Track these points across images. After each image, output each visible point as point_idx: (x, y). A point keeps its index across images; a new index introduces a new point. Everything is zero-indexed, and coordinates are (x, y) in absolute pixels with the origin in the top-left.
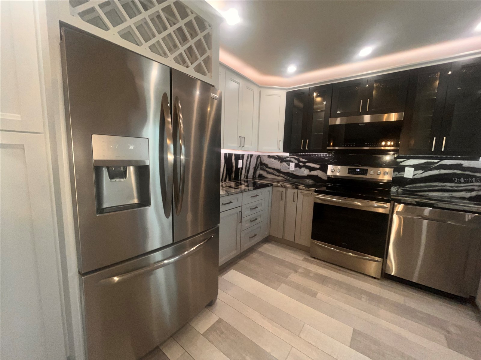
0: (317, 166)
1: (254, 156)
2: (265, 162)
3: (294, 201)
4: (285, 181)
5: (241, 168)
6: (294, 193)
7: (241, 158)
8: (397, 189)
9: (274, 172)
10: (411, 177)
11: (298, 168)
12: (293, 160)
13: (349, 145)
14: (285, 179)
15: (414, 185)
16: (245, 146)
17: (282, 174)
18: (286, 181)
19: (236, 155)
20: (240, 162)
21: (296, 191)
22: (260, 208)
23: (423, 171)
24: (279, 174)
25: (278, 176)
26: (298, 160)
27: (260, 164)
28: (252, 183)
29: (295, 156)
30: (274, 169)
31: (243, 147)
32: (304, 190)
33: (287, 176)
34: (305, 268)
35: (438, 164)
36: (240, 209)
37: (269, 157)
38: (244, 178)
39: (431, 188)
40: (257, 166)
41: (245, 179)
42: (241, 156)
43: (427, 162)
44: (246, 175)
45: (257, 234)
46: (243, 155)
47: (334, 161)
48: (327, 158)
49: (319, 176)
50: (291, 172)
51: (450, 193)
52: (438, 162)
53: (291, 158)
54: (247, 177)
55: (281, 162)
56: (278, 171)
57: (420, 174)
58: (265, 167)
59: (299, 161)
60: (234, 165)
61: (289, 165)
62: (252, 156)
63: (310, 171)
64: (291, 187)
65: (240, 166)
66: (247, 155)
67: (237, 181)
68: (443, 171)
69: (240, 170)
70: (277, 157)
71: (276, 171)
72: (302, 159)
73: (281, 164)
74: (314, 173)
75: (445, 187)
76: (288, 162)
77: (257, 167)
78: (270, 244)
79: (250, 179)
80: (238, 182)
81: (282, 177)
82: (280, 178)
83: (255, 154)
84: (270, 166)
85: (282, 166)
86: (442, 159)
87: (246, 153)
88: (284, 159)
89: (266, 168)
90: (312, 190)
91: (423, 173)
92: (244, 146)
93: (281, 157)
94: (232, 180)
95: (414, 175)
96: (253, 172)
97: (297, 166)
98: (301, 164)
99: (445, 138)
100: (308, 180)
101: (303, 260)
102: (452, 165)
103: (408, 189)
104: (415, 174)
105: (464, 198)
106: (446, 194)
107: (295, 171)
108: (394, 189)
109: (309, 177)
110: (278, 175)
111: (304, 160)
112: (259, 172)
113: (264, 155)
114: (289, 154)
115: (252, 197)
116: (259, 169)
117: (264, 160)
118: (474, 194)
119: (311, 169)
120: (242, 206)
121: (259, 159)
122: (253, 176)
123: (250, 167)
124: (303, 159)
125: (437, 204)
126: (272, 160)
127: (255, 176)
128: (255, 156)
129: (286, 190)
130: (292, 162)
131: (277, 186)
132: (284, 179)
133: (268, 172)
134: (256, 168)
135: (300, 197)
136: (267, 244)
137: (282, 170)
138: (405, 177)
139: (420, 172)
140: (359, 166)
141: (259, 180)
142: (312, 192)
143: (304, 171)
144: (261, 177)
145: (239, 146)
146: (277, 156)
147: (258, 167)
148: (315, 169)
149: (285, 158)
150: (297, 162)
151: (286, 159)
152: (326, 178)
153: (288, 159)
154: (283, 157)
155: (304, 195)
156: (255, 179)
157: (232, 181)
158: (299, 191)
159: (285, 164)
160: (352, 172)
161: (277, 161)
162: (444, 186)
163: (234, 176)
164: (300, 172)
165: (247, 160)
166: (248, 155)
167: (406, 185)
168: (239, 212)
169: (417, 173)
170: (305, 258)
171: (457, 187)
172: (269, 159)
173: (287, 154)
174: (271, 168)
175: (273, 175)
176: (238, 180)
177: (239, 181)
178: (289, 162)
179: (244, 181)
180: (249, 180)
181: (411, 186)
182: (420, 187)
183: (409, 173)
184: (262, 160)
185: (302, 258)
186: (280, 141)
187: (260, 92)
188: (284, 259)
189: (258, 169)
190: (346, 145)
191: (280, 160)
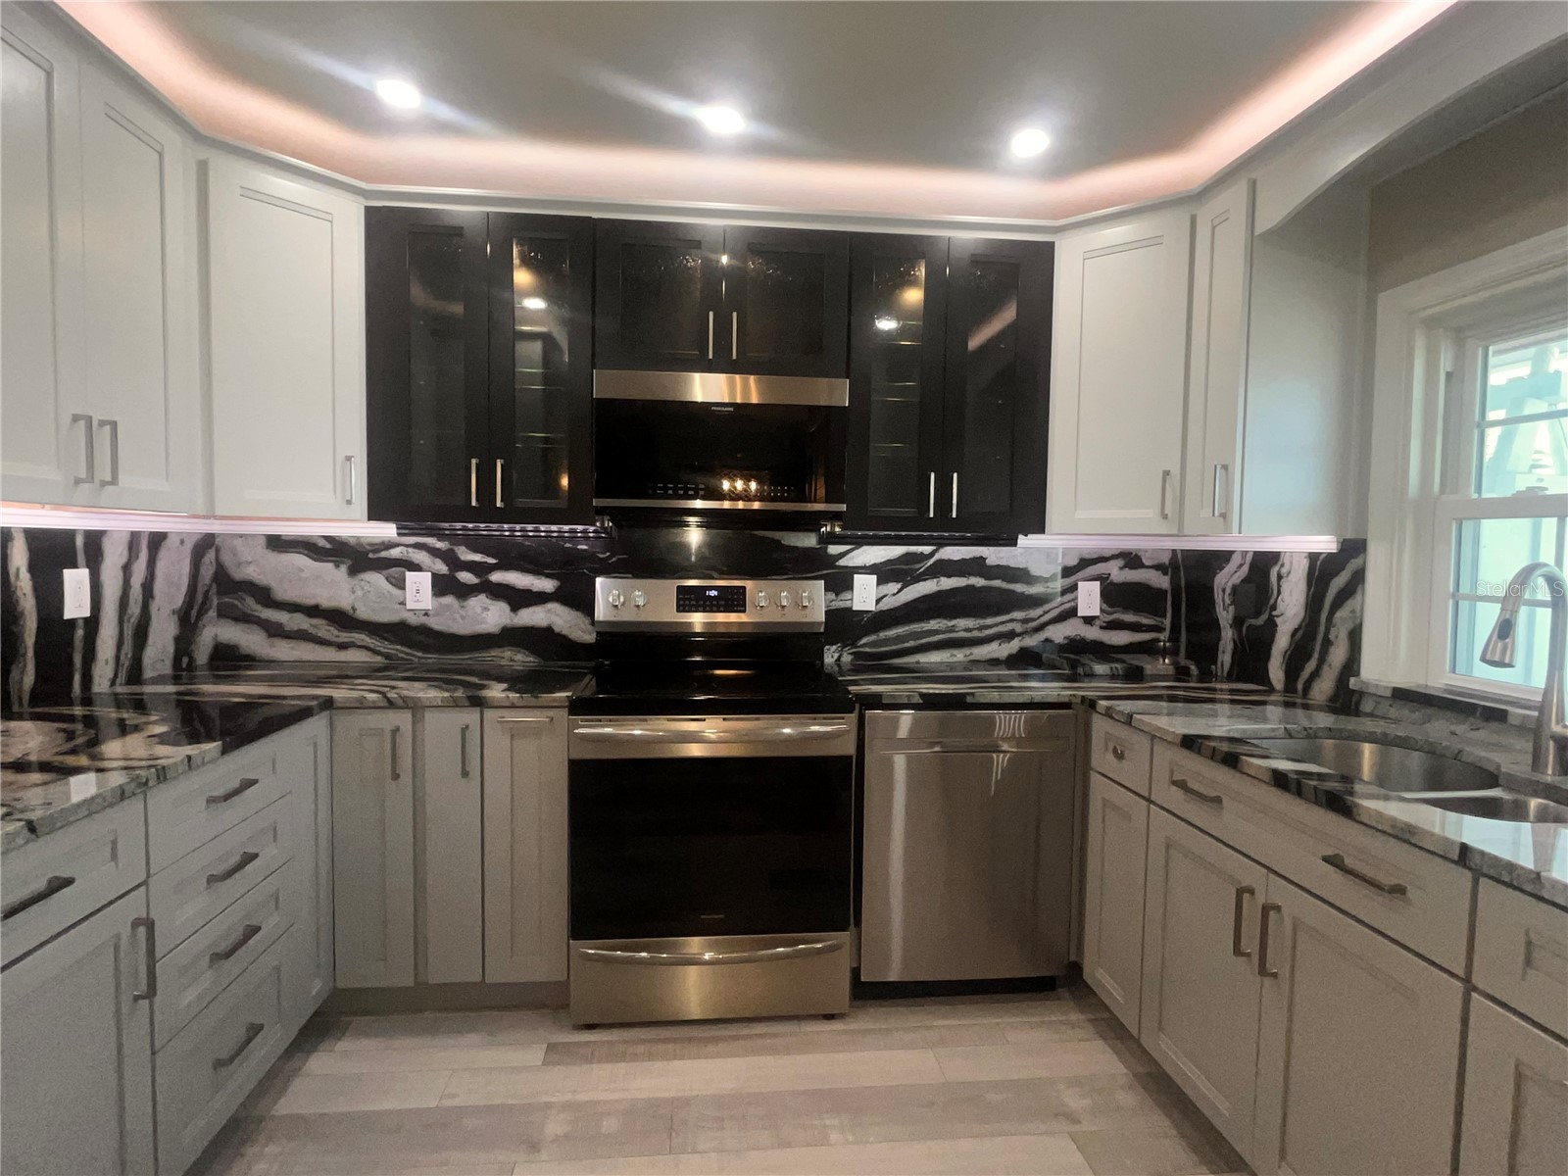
0: (547, 585)
1: (171, 543)
2: (251, 573)
3: (465, 774)
4: (386, 668)
5: (85, 619)
6: (465, 729)
7: (81, 558)
8: (836, 655)
9: (315, 626)
10: (871, 607)
11: (449, 600)
12: (420, 557)
13: (681, 492)
14: (387, 656)
15: (883, 635)
16: (121, 477)
17: (363, 636)
18: (389, 668)
19: (33, 536)
20: (75, 582)
21: (471, 717)
22: (269, 854)
23: (899, 586)
24: (345, 637)
25: (342, 646)
26: (449, 558)
27: (214, 589)
28: (174, 704)
29: (431, 541)
30: (313, 611)
31: (104, 484)
32: (513, 706)
33: (392, 642)
34: (566, 1106)
35: (932, 561)
36: (133, 907)
37: (276, 543)
38: (113, 683)
39: (924, 641)
40: (199, 598)
41: (119, 689)
42: (79, 541)
43: (908, 554)
44: (126, 662)
45: (258, 1021)
46: (94, 540)
47: (614, 559)
48: (585, 547)
49: (557, 629)
50: (413, 620)
51: (967, 651)
52: (932, 554)
53: (410, 550)
54: (135, 675)
55: (354, 571)
56: (341, 619)
57: (894, 595)
58: (251, 605)
59: (456, 564)
60: (28, 603)
61: (400, 584)
62: (157, 540)
63: (515, 609)
64: (443, 699)
65: (76, 603)
66: (126, 539)
67: (65, 710)
68: (947, 583)
69: (80, 633)
70: (328, 546)
71: (325, 618)
72: (467, 555)
73: (355, 581)
74: (534, 616)
75: (954, 631)
76: (396, 568)
77: (196, 608)
78: (344, 1045)
79: (159, 680)
80: (71, 719)
81: (368, 649)
82: (353, 656)
83: (182, 525)
84: (284, 592)
85: (360, 593)
86: (941, 543)
87: (117, 523)
88: (371, 555)
89: (258, 607)
90: (555, 700)
91: (900, 591)
92: (114, 481)
93: (352, 542)
94: (16, 708)
95: (878, 601)
96: (177, 640)
97: (443, 586)
98: (466, 577)
99: (955, 475)
100: (507, 653)
101: (545, 1063)
102: (963, 561)
103: (867, 650)
104: (882, 595)
105: (994, 662)
106: (959, 655)
107: (437, 614)
108: (830, 656)
109: (511, 637)
110: (341, 640)
111: (477, 557)
112: (216, 631)
113: (241, 536)
114: (395, 530)
115: (211, 801)
116: (212, 613)
117: (239, 564)
118: (1014, 646)
119: (519, 599)
120: (152, 881)
121: (210, 556)
122: (177, 660)
123: (154, 607)
124: (476, 551)
125: (973, 694)
126: (300, 560)
127: (192, 660)
128: (182, 542)
129: (416, 721)
130: (415, 567)
131: (361, 706)
132: (379, 659)
133: (275, 631)
134: (194, 613)
135: (497, 743)
136: (321, 1047)
137: (363, 613)
138: (854, 609)
139: (893, 587)
140: (713, 578)
141: (219, 680)
142: (551, 713)
143: (486, 609)
144: (228, 660)
145: (78, 482)
146: (327, 538)
147: (203, 603)
148: (540, 598)
149: (375, 551)
150: (442, 568)
151: (384, 554)
152: (589, 637)
153: (395, 553)
154: (360, 545)
155: (515, 732)
156: (192, 680)
157: (20, 717)
158: (489, 714)
159: (376, 579)
160: (694, 603)
161: (330, 565)
162: (952, 630)
163: (29, 679)
164: (463, 618)
165: (127, 569)
166: (134, 538)
167: (861, 638)
168: (126, 932)
169: (885, 593)
170: (551, 1048)
171: (981, 628)
172: (275, 554)
173: (387, 530)
174: (294, 608)
175: (310, 646)
176: (71, 703)
177: (78, 711)
178: (403, 569)
179: (118, 702)
180: (149, 689)
181: (872, 638)
182: (899, 639)
183: (865, 594)
184: (227, 559)
185: (535, 1055)
186: (349, 459)
187: (203, 168)
188: (447, 1103)
189: (205, 619)
190: (670, 492)
191: (350, 562)
